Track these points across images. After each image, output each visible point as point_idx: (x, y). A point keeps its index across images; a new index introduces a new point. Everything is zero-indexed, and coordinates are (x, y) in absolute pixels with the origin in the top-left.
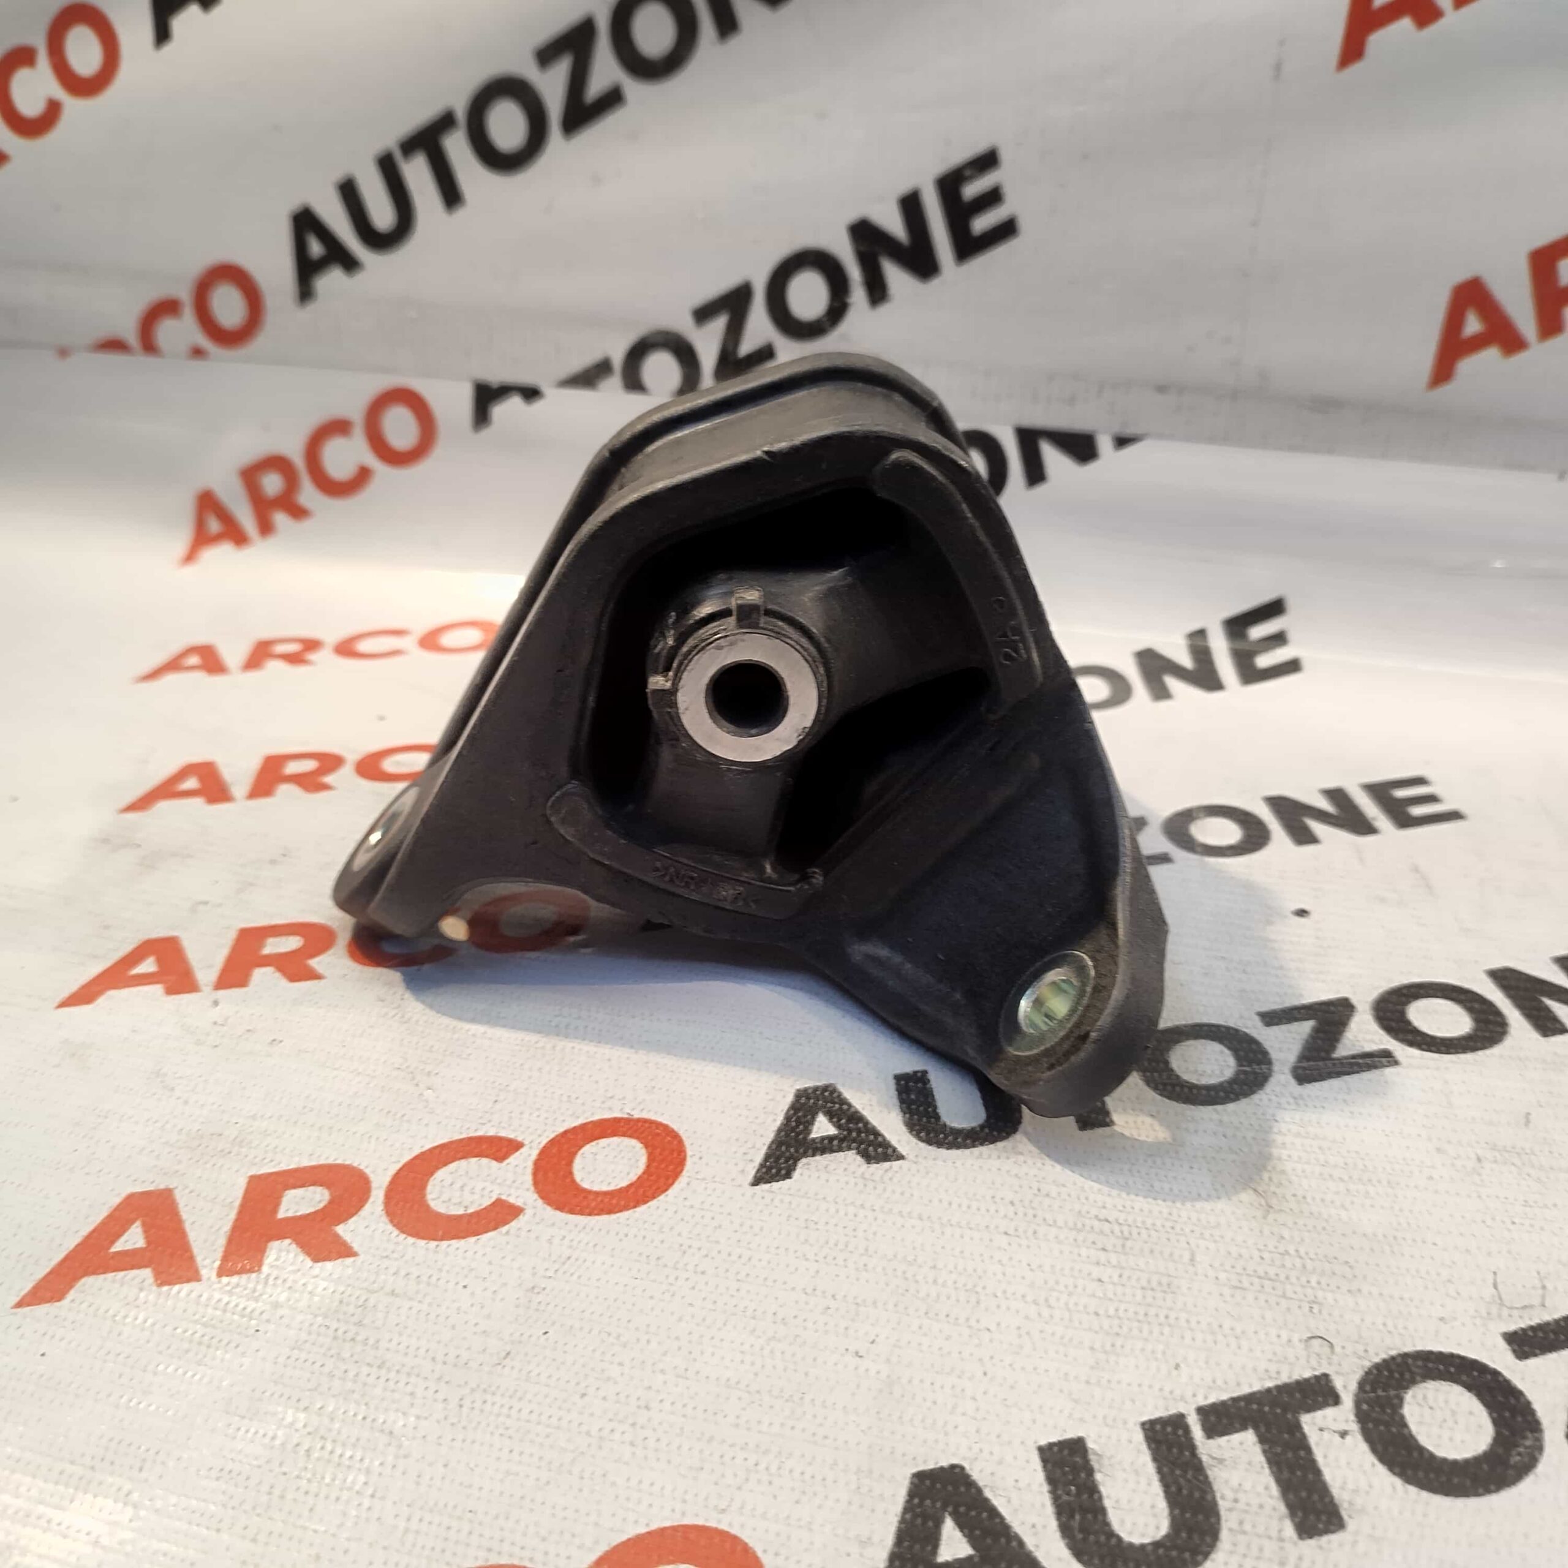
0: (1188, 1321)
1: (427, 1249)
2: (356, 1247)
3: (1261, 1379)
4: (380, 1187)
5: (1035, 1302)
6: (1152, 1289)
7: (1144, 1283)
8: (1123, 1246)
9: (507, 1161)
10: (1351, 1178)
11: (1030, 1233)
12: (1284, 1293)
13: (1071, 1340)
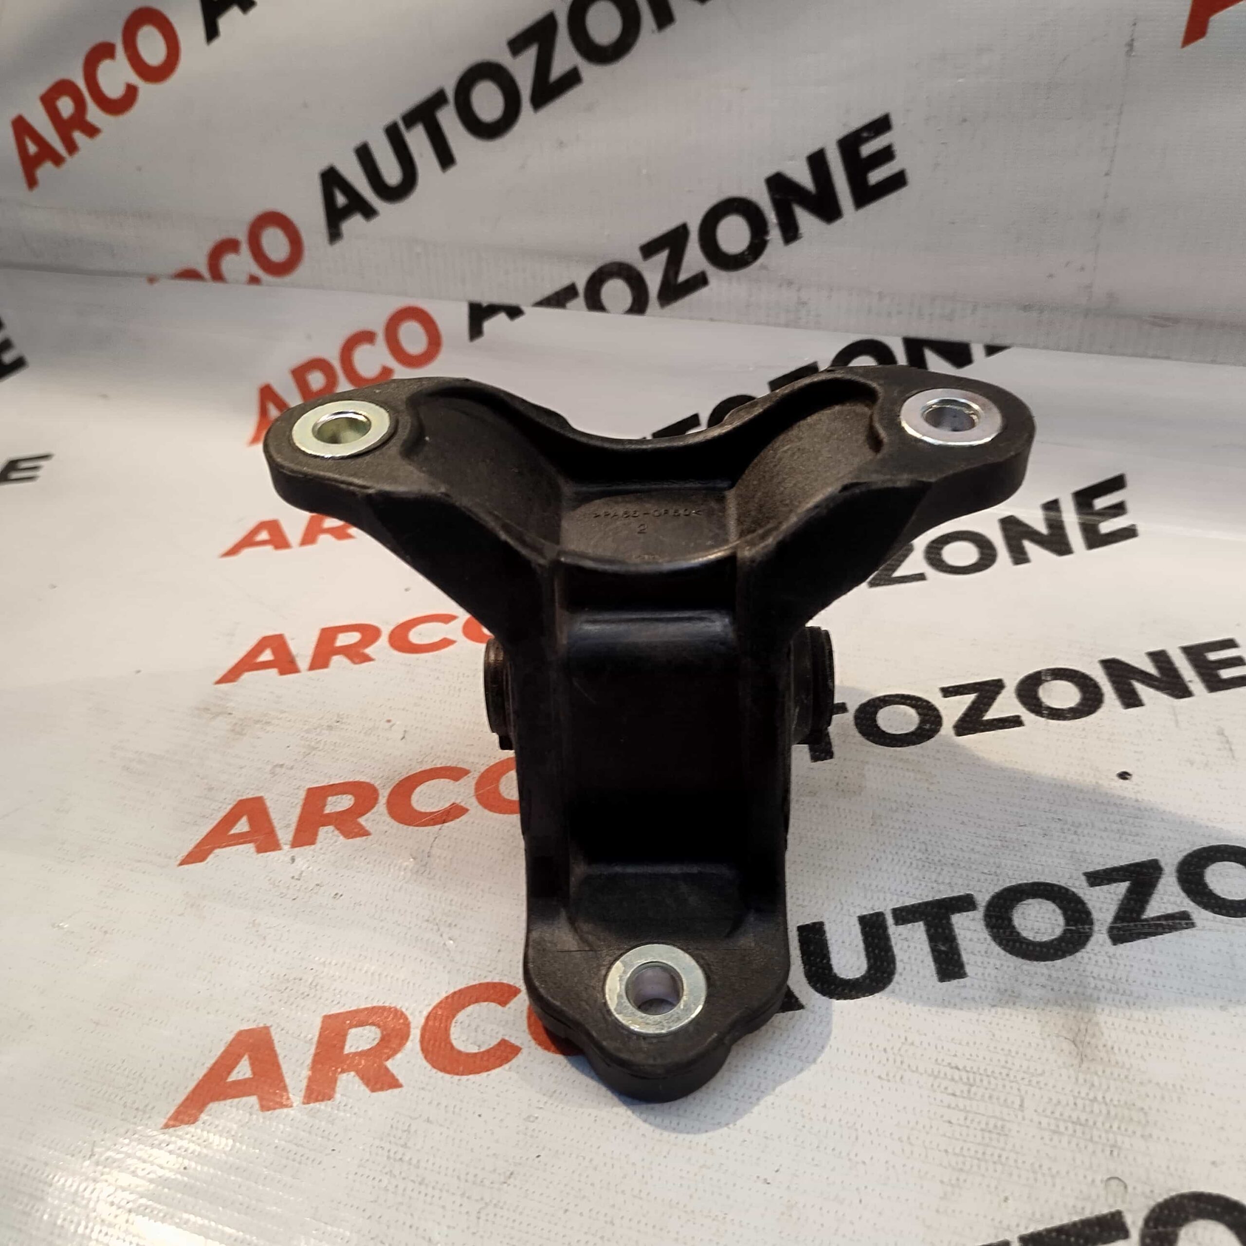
0: (1016, 1161)
1: (452, 1083)
2: (401, 1080)
3: (1070, 1214)
4: (417, 1028)
5: (900, 1139)
6: (990, 1132)
7: (983, 1126)
8: (969, 1091)
9: (508, 1006)
10: (1150, 1031)
11: (898, 1078)
12: (1092, 1137)
13: (927, 1173)
